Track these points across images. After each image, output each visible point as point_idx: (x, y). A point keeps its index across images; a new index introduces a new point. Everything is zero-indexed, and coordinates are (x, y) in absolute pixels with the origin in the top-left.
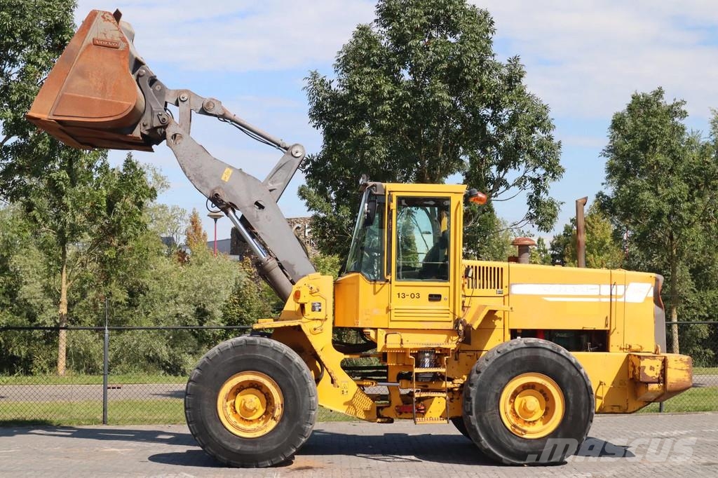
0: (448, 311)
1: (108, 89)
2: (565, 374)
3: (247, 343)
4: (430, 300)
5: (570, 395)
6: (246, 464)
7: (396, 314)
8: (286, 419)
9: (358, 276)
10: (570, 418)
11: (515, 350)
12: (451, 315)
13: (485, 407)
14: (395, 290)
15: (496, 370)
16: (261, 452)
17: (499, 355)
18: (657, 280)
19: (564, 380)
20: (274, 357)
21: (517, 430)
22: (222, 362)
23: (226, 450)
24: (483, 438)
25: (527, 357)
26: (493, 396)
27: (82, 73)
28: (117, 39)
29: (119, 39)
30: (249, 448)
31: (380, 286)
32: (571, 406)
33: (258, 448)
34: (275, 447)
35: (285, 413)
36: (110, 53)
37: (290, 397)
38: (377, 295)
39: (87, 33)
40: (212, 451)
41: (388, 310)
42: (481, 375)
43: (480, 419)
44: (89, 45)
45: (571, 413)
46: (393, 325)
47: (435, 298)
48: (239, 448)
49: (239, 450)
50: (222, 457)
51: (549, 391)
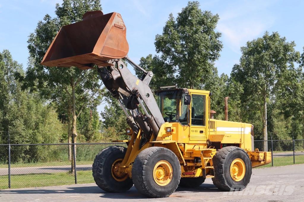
0: (205, 137)
1: (119, 45)
2: (246, 158)
3: (162, 150)
4: (200, 133)
5: (247, 166)
6: (162, 196)
7: (192, 138)
8: (174, 178)
9: (178, 124)
10: (247, 174)
11: (234, 150)
12: (206, 138)
13: (226, 171)
14: (191, 129)
15: (229, 157)
16: (167, 191)
17: (230, 152)
18: (252, 126)
19: (246, 161)
20: (170, 155)
21: (234, 179)
22: (155, 157)
23: (156, 191)
24: (226, 182)
25: (237, 153)
26: (228, 167)
27: (111, 38)
28: (122, 25)
29: (123, 25)
30: (163, 190)
31: (186, 128)
32: (247, 169)
33: (166, 190)
34: (171, 189)
35: (173, 176)
36: (120, 30)
37: (175, 169)
38: (184, 131)
39: (112, 21)
40: (151, 192)
41: (189, 136)
42: (225, 159)
43: (225, 175)
44: (113, 27)
45: (247, 172)
46: (190, 142)
47: (201, 132)
48: (160, 190)
49: (160, 191)
50: (154, 194)
51: (242, 164)
